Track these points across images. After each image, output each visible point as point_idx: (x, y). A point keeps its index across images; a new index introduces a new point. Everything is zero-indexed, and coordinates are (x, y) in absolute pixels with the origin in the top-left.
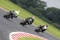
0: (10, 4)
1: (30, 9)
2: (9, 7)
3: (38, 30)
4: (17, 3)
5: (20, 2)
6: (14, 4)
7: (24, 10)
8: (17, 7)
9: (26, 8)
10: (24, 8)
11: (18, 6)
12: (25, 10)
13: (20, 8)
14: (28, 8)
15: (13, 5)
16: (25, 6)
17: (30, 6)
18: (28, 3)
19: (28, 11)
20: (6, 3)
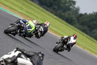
0: (62, 24)
1: (94, 33)
2: (60, 30)
4: (73, 23)
5: (79, 22)
6: (69, 25)
7: (84, 34)
9: (88, 31)
10: (84, 31)
11: (75, 27)
12: (85, 35)
13: (79, 31)
14: (90, 31)
15: (67, 26)
16: (86, 28)
17: (94, 28)
18: (92, 23)
19: (91, 36)
20: (55, 23)
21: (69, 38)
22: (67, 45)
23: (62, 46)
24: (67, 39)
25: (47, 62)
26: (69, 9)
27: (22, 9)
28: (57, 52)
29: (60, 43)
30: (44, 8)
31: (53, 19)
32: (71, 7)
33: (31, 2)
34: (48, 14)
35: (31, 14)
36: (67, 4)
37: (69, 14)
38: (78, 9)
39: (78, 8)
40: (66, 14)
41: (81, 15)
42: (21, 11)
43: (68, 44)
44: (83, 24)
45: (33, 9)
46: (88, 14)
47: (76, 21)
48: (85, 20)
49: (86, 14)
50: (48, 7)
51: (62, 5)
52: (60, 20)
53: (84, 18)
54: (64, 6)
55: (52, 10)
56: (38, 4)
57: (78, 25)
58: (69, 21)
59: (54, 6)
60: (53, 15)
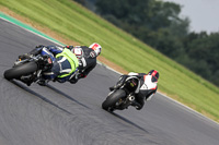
3: (118, 100)
5: (187, 51)
7: (199, 77)
8: (175, 67)
9: (209, 72)
10: (199, 71)
11: (180, 62)
12: (203, 81)
14: (214, 71)
15: (162, 60)
16: (203, 64)
20: (133, 53)
21: (140, 78)
22: (136, 96)
23: (124, 98)
24: (136, 81)
25: (115, 141)
26: (167, 24)
27: (59, 22)
28: (111, 111)
29: (118, 88)
30: (109, 20)
31: (128, 45)
32: (170, 18)
33: (79, 7)
34: (118, 34)
35: (80, 33)
36: (161, 12)
37: (166, 34)
38: (186, 24)
39: (187, 19)
40: (160, 34)
41: (193, 36)
42: (56, 27)
43: (137, 92)
44: (197, 55)
45: (85, 23)
46: (209, 33)
47: (182, 49)
48: (202, 46)
49: (204, 33)
50: (119, 17)
51: (150, 14)
52: (145, 46)
53: (199, 43)
54: (155, 15)
55: (127, 25)
56: (96, 12)
57: (186, 58)
58: (166, 49)
59: (131, 16)
60: (129, 36)
